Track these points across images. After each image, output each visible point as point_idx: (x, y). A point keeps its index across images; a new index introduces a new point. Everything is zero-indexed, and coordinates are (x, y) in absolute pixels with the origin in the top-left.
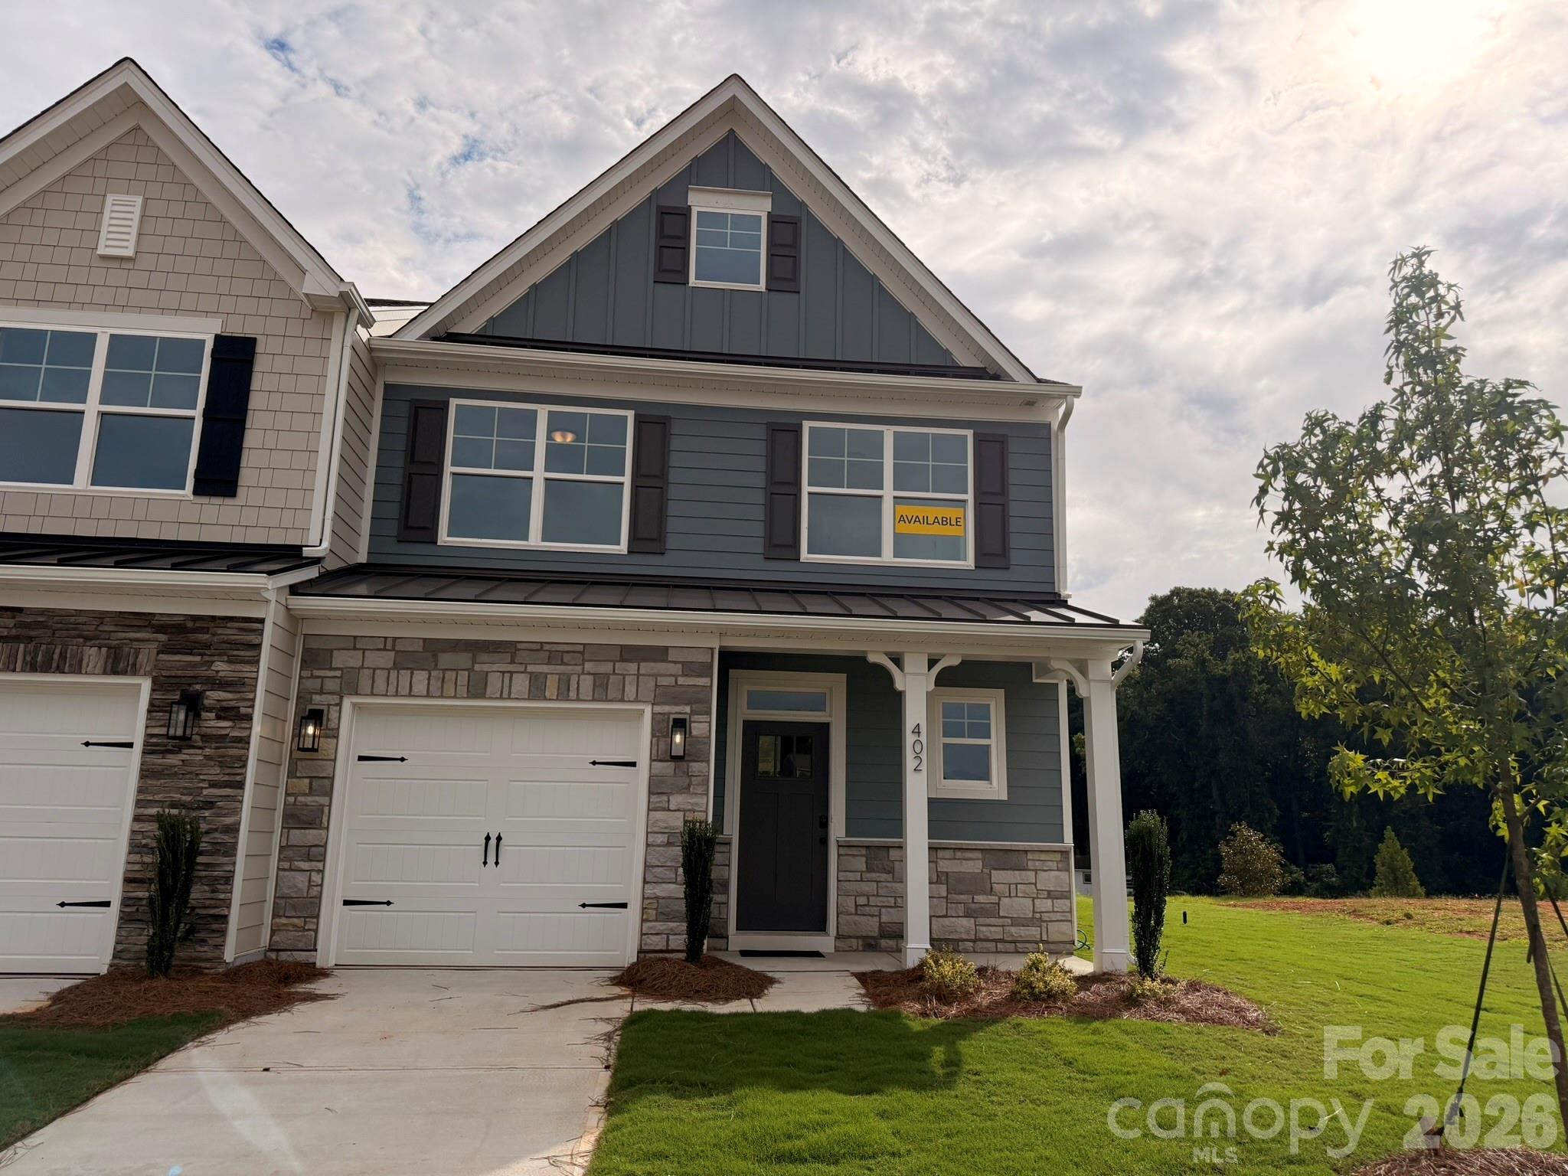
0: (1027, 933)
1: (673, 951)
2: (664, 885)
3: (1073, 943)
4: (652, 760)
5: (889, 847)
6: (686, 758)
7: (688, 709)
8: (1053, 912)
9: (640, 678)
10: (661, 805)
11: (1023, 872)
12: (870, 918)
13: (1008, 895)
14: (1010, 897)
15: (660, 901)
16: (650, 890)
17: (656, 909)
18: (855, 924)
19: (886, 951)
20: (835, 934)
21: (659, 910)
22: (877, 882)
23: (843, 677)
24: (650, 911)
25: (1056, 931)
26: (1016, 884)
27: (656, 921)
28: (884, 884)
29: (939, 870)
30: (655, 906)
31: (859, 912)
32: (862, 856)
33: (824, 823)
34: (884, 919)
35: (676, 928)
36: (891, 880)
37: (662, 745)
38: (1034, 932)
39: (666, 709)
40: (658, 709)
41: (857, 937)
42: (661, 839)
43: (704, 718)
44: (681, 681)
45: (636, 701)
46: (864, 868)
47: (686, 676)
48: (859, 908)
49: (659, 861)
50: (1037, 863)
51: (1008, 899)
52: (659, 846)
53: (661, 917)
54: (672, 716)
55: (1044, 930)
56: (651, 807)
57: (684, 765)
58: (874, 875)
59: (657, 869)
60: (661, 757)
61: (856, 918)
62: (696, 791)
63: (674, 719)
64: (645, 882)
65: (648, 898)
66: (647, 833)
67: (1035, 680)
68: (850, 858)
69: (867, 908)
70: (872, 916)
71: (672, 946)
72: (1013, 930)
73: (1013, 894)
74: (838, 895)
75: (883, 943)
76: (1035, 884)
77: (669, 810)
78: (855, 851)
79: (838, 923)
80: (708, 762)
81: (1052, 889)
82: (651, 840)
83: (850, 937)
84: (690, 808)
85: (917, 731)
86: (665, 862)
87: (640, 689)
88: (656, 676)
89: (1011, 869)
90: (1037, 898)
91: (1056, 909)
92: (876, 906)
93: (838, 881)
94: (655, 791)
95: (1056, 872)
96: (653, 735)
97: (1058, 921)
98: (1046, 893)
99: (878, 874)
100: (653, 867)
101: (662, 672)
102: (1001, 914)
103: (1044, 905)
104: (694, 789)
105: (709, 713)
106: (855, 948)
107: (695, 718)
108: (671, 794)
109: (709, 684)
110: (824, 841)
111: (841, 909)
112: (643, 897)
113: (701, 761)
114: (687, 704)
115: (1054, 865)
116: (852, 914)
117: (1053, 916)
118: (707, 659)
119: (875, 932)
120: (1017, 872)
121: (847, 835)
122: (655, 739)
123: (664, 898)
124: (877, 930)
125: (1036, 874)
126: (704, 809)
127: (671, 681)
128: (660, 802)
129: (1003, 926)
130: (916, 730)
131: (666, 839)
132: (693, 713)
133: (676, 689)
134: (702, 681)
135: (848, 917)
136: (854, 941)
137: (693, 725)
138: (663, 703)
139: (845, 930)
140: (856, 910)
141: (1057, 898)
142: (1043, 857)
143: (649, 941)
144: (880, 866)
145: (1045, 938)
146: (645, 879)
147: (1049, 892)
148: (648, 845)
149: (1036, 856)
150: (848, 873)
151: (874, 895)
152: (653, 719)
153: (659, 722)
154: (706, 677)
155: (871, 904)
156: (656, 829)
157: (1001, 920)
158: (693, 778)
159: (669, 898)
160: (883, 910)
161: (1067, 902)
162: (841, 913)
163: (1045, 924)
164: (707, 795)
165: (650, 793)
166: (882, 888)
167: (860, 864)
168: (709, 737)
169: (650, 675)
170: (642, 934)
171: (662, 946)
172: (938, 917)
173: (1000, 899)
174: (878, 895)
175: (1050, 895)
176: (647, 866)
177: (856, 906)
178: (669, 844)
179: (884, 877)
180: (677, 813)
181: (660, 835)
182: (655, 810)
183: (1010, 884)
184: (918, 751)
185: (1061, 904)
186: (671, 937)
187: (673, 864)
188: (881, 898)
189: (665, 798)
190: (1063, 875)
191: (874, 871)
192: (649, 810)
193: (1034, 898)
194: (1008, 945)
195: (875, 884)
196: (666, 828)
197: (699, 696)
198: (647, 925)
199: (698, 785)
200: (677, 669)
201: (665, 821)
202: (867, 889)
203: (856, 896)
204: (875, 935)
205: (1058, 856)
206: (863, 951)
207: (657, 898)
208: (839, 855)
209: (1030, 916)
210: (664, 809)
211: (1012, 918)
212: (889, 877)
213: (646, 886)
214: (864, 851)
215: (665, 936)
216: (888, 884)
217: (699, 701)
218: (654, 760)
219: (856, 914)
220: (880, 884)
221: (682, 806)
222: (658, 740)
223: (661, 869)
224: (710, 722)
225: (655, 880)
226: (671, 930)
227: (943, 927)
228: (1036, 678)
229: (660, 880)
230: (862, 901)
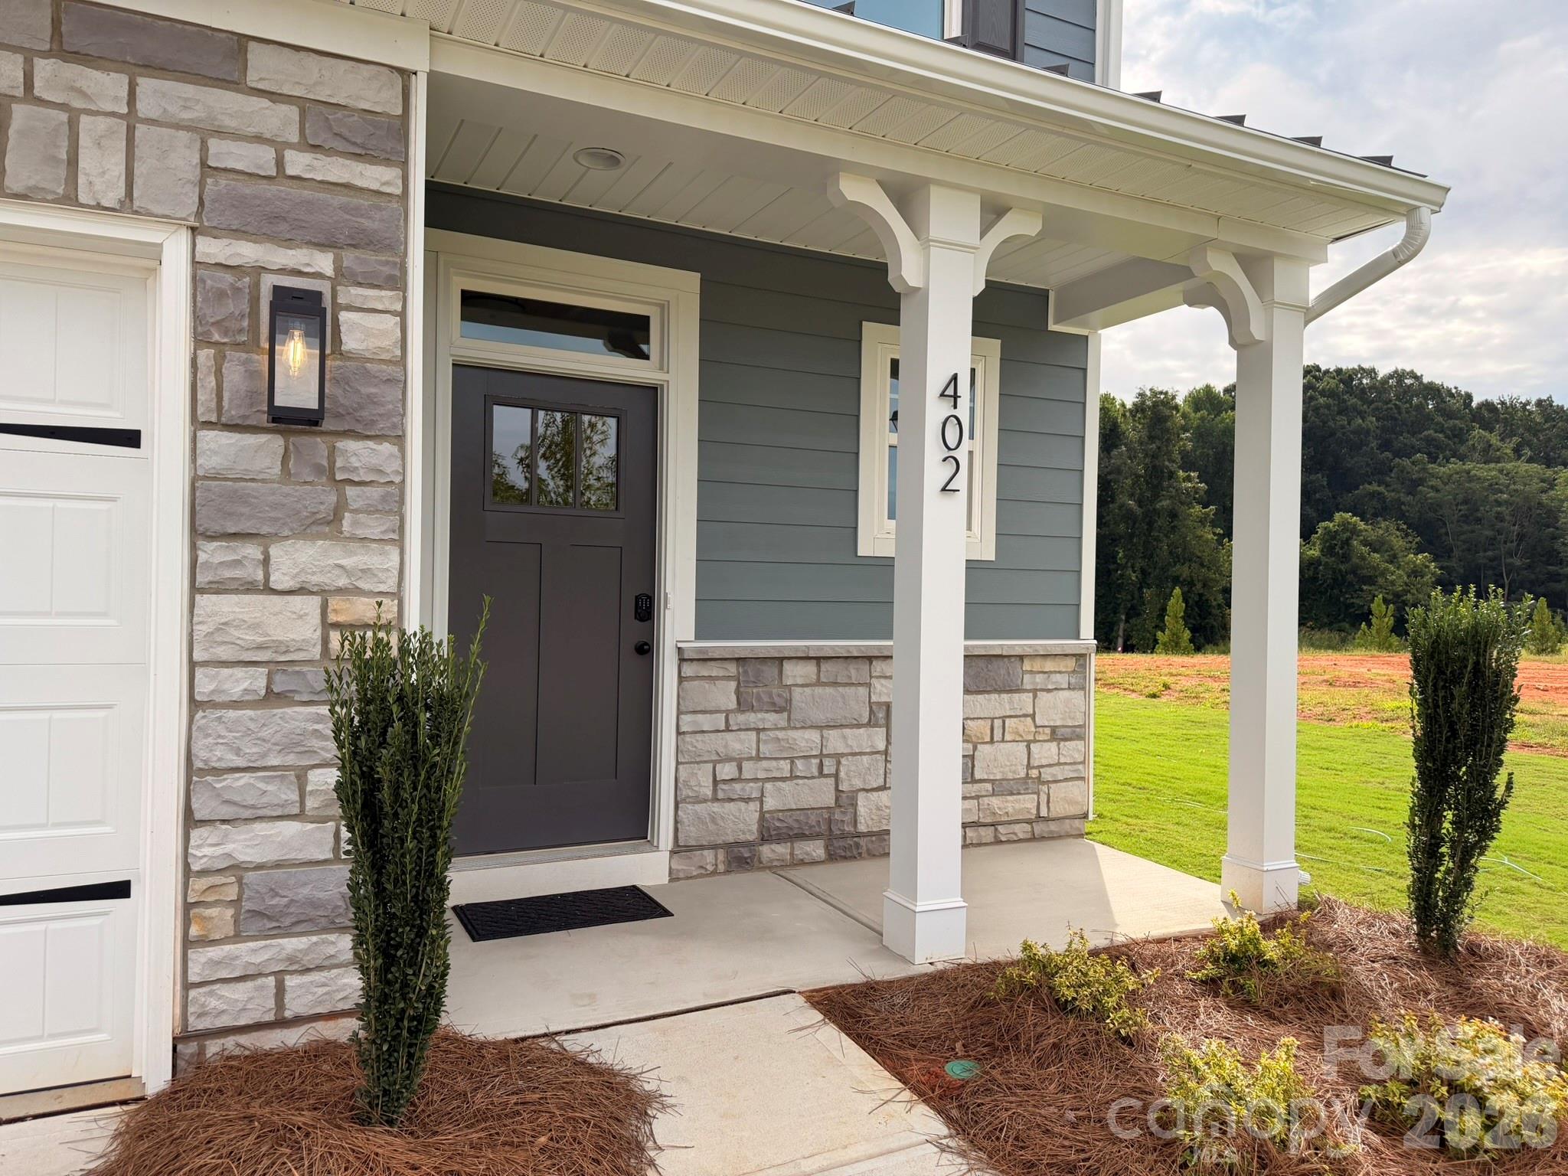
0: (1017, 806)
1: (298, 1020)
2: (260, 828)
3: (1085, 816)
4: (198, 424)
5: (781, 660)
6: (327, 425)
7: (324, 262)
8: (1059, 764)
9: (141, 130)
10: (237, 573)
11: (1016, 696)
12: (742, 805)
13: (988, 739)
14: (992, 741)
15: (250, 877)
16: (208, 848)
17: (236, 903)
18: (713, 820)
19: (770, 868)
20: (670, 846)
21: (247, 905)
22: (758, 730)
23: (692, 280)
24: (213, 912)
25: (1064, 799)
26: (1003, 718)
27: (237, 937)
28: (771, 734)
29: (874, 699)
30: (232, 893)
31: (721, 795)
32: (728, 678)
33: (646, 609)
34: (770, 804)
35: (306, 952)
36: (784, 724)
37: (234, 375)
38: (1026, 804)
39: (247, 252)
40: (213, 249)
41: (714, 847)
42: (249, 682)
43: (385, 298)
44: (298, 163)
45: (127, 206)
46: (732, 704)
47: (315, 148)
48: (721, 786)
49: (238, 752)
50: (1039, 678)
51: (987, 747)
52: (235, 705)
53: (257, 925)
54: (268, 281)
55: (1043, 798)
56: (201, 579)
57: (318, 445)
58: (752, 718)
59: (229, 780)
60: (232, 412)
61: (716, 807)
62: (360, 532)
63: (277, 290)
64: (190, 821)
65: (204, 873)
66: (192, 665)
67: (1053, 327)
68: (706, 685)
69: (738, 786)
70: (747, 800)
71: (294, 1007)
72: (995, 802)
73: (998, 736)
74: (678, 763)
75: (767, 851)
76: (1033, 716)
77: (269, 590)
78: (714, 670)
79: (676, 822)
80: (400, 440)
81: (1058, 723)
82: (205, 686)
83: (702, 847)
84: (342, 582)
85: (950, 393)
86: (264, 756)
87: (139, 169)
88: (205, 133)
89: (1000, 691)
90: (1035, 741)
91: (1062, 761)
92: (756, 780)
93: (679, 733)
94: (216, 527)
95: (1066, 693)
96: (200, 339)
97: (1066, 780)
98: (1048, 731)
99: (760, 715)
100: (217, 772)
101: (230, 123)
102: (977, 776)
103: (1046, 752)
104: (355, 523)
105: (397, 282)
106: (710, 868)
107: (351, 294)
108: (276, 537)
109: (398, 191)
110: (646, 650)
111: (685, 792)
112: (187, 872)
113: (378, 438)
114: (321, 246)
115: (1062, 680)
116: (705, 801)
117: (1059, 772)
118: (382, 99)
119: (752, 834)
120: (1005, 696)
121: (699, 636)
122: (206, 355)
123: (260, 867)
124: (755, 827)
125: (1035, 697)
126: (390, 585)
127: (262, 158)
128: (237, 563)
129: (977, 797)
130: (950, 391)
131: (261, 683)
132: (342, 275)
133: (272, 189)
134: (374, 176)
135: (698, 807)
136: (709, 855)
137: (344, 316)
138: (238, 233)
139: (691, 834)
140: (715, 791)
141: (1066, 740)
142: (1049, 666)
143: (213, 1003)
144: (766, 699)
145: (1044, 813)
146: (188, 811)
147: (1054, 729)
148: (195, 704)
149: (1037, 665)
150: (700, 716)
151: (750, 759)
152: (195, 279)
153: (221, 295)
154: (387, 162)
155: (746, 775)
156: (224, 653)
157: (977, 786)
158: (351, 491)
159: (278, 865)
160: (768, 786)
161: (1080, 744)
162: (684, 801)
163: (1045, 788)
164: (400, 543)
165: (197, 533)
166: (766, 742)
167: (725, 695)
168: (402, 361)
169: (178, 126)
170: (187, 986)
171: (262, 1008)
172: (867, 791)
173: (975, 748)
174: (758, 758)
175: (1057, 735)
176: (193, 772)
177: (715, 782)
178: (272, 697)
179: (771, 718)
180: (297, 601)
181: (239, 672)
182: (219, 588)
183: (993, 719)
184: (952, 441)
185: (1073, 749)
186: (290, 981)
187: (290, 759)
188: (765, 764)
189: (252, 551)
190: (1077, 696)
191: (752, 709)
192: (195, 589)
193: (1029, 743)
194: (982, 831)
195: (753, 735)
196: (260, 647)
197: (367, 223)
198: (200, 958)
199: (371, 510)
200: (282, 120)
201: (255, 627)
202: (737, 746)
203: (715, 763)
204: (751, 838)
205: (1071, 664)
206: (727, 872)
207: (236, 869)
208: (681, 679)
209: (1023, 774)
210: (250, 588)
211: (992, 781)
212: (780, 719)
213: (195, 834)
214: (732, 669)
215: (271, 981)
216: (780, 734)
217: (361, 241)
218: (208, 425)
219: (715, 799)
220: (762, 736)
221: (315, 579)
222: (220, 360)
223: (245, 778)
224: (402, 315)
225: (227, 812)
226: (291, 959)
227: (878, 809)
228: (1055, 323)
229: (247, 814)
230: (727, 771)
